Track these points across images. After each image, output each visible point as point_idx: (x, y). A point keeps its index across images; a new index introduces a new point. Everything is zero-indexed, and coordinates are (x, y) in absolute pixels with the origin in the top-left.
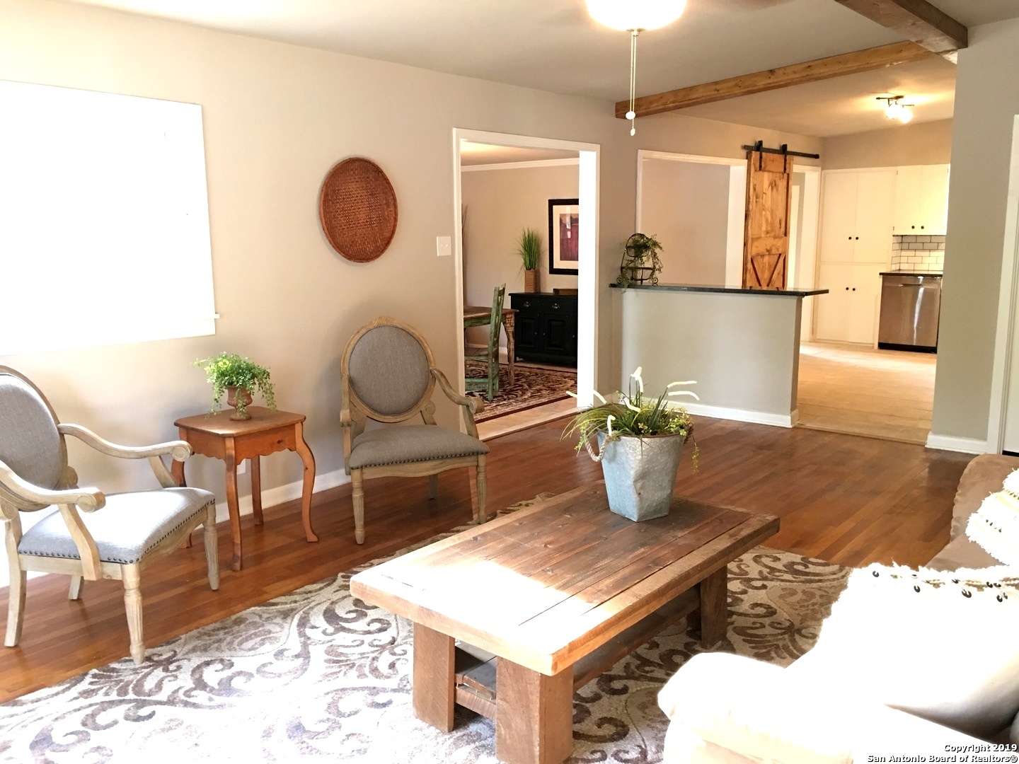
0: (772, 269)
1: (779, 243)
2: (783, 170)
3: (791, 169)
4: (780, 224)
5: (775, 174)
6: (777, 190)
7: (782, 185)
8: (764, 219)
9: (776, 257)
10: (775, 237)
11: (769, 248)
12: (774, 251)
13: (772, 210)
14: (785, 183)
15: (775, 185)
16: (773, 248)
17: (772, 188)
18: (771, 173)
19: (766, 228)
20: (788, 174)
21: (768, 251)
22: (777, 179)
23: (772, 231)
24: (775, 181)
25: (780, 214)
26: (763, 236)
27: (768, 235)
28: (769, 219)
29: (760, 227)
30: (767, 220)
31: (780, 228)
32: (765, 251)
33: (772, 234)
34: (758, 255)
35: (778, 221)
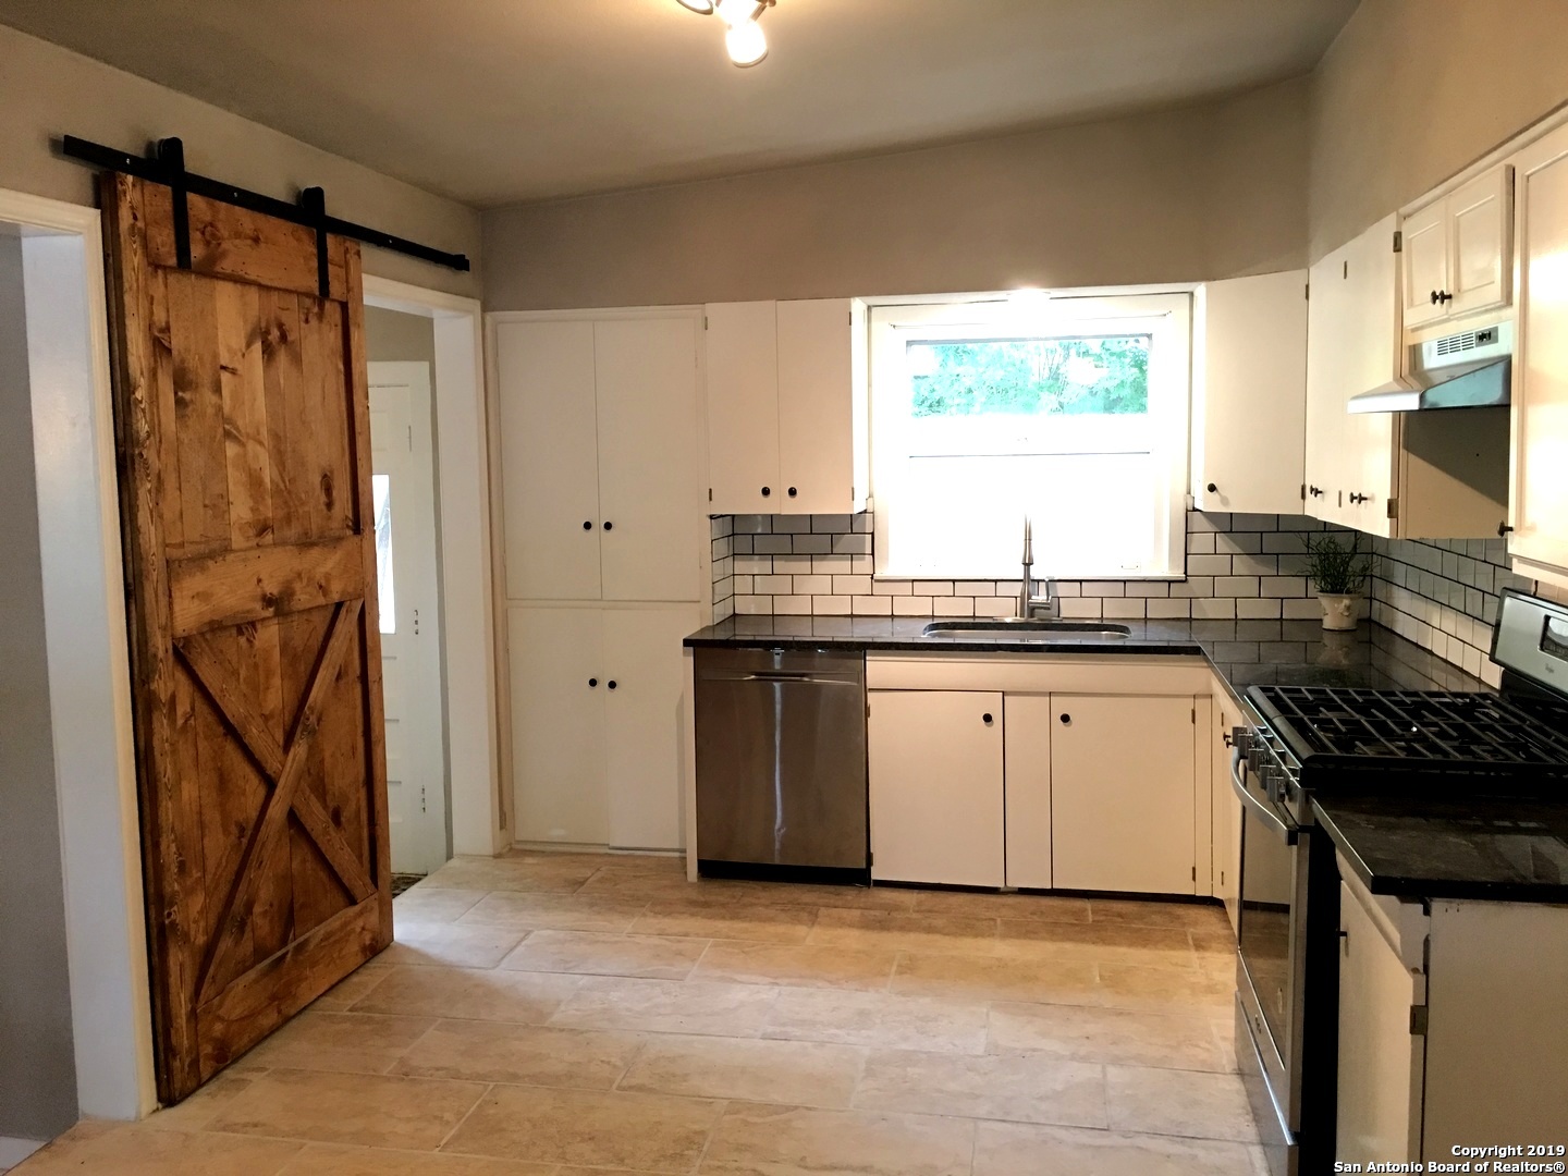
0: (303, 669)
1: (325, 563)
2: (313, 284)
3: (353, 289)
4: (328, 490)
5: (275, 296)
6: (297, 359)
7: (318, 341)
8: (234, 477)
9: (320, 622)
10: (305, 543)
11: (272, 588)
12: (304, 598)
13: (277, 437)
14: (333, 337)
15: (283, 338)
16: (298, 586)
17: (269, 352)
18: (253, 295)
19: (254, 510)
20: (344, 306)
21: (268, 601)
22: (291, 320)
23: (288, 519)
24: (280, 326)
25: (324, 449)
26: (237, 540)
27: (268, 538)
28: (268, 475)
29: (218, 506)
30: (255, 482)
31: (329, 505)
32: (258, 606)
33: (292, 532)
34: (215, 627)
35: (317, 479)
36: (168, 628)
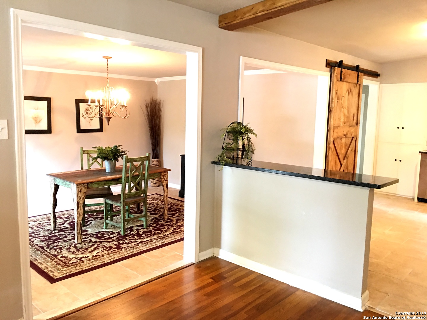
0: (347, 147)
1: (352, 130)
2: (356, 82)
3: (362, 82)
4: (354, 117)
5: (351, 84)
6: (352, 95)
7: (355, 91)
8: (342, 114)
9: (350, 139)
10: (350, 126)
11: (345, 133)
12: (349, 135)
13: (348, 108)
14: (357, 91)
15: (351, 91)
16: (348, 133)
17: (349, 93)
18: (348, 84)
19: (344, 120)
20: (360, 85)
21: (344, 135)
22: (352, 88)
23: (348, 122)
24: (351, 89)
25: (354, 110)
26: (342, 125)
27: (345, 125)
28: (346, 114)
29: (340, 119)
30: (344, 115)
31: (353, 120)
32: (343, 135)
33: (348, 124)
34: (338, 138)
35: (352, 115)
36: (333, 137)
